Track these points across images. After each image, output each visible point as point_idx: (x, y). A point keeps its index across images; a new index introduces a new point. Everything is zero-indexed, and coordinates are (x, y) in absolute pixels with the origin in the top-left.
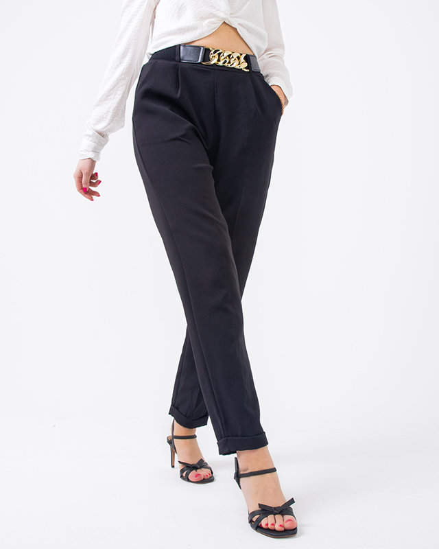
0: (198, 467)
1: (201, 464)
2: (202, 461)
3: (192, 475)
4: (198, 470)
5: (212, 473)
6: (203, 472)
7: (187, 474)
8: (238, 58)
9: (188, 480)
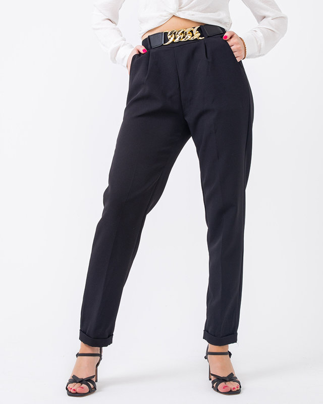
0: (228, 380)
1: (231, 378)
2: (232, 374)
3: (221, 386)
4: (227, 383)
5: (240, 387)
6: (232, 385)
7: (217, 385)
8: (192, 31)
9: (218, 391)
